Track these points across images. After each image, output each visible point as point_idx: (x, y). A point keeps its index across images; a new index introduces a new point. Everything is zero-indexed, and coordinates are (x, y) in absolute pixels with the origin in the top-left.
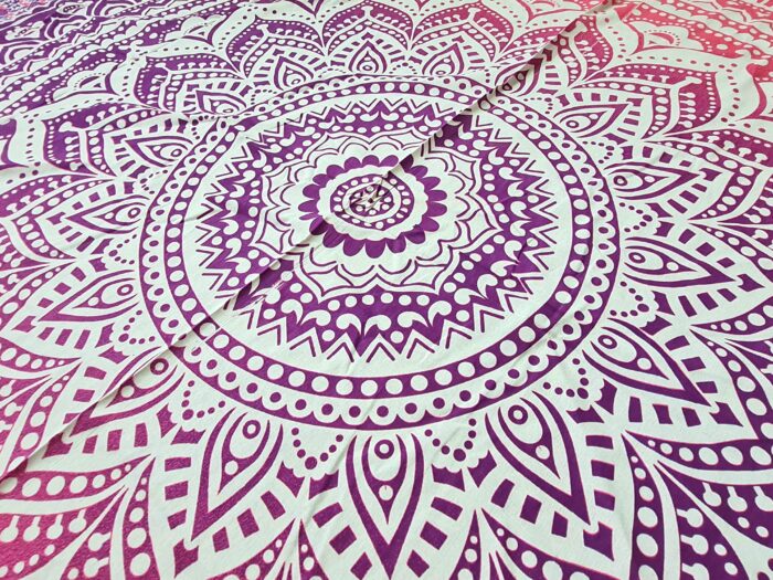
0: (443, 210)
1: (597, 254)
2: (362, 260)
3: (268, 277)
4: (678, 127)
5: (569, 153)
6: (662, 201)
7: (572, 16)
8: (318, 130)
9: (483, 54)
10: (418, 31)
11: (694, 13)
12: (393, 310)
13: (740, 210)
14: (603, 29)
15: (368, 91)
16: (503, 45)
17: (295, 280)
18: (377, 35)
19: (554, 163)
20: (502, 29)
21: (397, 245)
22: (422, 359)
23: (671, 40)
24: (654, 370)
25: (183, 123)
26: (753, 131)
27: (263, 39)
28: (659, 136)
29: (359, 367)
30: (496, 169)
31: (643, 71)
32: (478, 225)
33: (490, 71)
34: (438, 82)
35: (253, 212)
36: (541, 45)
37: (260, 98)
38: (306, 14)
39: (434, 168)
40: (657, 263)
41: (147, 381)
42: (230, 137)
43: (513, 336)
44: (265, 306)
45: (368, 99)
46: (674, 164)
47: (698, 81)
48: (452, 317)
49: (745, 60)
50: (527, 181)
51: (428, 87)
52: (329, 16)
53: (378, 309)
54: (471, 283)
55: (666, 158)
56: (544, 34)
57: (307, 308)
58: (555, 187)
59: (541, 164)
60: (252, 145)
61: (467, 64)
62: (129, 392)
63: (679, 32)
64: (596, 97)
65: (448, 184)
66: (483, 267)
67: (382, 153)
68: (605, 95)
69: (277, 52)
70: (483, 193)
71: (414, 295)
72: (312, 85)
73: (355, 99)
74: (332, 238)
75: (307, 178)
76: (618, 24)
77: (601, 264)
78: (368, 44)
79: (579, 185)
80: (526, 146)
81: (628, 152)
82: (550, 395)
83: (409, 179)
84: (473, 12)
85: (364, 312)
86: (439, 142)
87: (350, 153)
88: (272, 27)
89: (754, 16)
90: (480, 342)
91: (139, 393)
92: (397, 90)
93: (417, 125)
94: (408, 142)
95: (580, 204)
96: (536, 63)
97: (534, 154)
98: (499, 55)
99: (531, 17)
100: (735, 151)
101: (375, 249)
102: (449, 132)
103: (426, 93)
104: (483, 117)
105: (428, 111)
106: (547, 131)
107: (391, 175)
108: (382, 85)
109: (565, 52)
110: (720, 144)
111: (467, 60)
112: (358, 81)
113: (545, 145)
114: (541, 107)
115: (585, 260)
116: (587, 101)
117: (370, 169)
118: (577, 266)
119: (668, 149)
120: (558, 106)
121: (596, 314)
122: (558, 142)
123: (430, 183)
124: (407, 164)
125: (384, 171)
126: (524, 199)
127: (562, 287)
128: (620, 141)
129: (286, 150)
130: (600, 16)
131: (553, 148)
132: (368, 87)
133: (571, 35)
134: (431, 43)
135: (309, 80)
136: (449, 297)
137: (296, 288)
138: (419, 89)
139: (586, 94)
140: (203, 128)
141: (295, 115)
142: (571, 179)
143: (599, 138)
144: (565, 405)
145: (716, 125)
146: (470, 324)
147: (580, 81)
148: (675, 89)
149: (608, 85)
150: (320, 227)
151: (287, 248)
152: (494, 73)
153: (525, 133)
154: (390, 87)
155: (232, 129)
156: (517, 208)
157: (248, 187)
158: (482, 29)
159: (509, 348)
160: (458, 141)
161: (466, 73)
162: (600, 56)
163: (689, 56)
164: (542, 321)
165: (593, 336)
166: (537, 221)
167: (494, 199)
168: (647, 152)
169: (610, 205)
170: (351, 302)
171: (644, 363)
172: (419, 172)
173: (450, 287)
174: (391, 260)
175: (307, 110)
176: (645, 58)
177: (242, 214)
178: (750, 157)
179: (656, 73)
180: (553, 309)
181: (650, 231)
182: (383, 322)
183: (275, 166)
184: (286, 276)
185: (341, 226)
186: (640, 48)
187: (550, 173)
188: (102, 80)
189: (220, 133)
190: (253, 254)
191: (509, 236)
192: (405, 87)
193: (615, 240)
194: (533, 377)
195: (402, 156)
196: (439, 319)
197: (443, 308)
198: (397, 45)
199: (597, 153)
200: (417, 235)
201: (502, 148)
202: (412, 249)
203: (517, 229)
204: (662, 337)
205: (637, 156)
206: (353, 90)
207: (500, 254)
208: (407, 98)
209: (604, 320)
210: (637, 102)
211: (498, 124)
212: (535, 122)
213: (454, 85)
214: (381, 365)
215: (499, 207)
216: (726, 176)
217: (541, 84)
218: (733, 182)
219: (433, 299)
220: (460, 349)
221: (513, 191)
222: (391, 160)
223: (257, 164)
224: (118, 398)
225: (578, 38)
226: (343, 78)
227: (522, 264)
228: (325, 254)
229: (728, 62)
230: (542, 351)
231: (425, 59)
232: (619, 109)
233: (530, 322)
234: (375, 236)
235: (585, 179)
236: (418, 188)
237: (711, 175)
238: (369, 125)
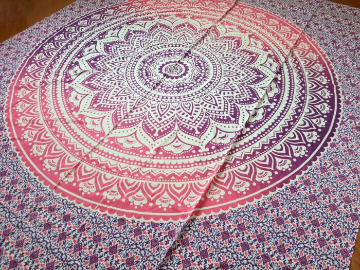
0: (188, 70)
1: (218, 74)
2: (175, 80)
3: (157, 84)
4: (233, 49)
5: (212, 56)
6: (229, 64)
7: (211, 25)
8: (157, 57)
9: (191, 36)
10: (174, 31)
11: (238, 22)
12: (183, 86)
13: (243, 64)
14: (218, 28)
15: (165, 47)
16: (195, 33)
17: (163, 84)
18: (163, 33)
19: (209, 59)
20: (194, 29)
21: (181, 76)
22: (190, 92)
23: (233, 30)
24: (227, 88)
25: (123, 58)
26: (247, 49)
27: (133, 36)
28: (229, 52)
29: (179, 95)
30: (198, 61)
31: (226, 38)
32: (196, 71)
33: (193, 40)
34: (182, 43)
35: (149, 74)
36: (204, 33)
37: (139, 51)
38: (142, 28)
39: (185, 62)
40: (228, 74)
41: (142, 102)
42: (137, 60)
43: (205, 87)
44: (159, 89)
45: (166, 49)
46: (232, 57)
47: (238, 39)
48: (194, 86)
49: (248, 34)
50: (204, 63)
51: (180, 45)
52: (149, 28)
53: (180, 87)
54: (196, 80)
55: (230, 56)
56: (205, 30)
57: (167, 88)
58: (210, 63)
59: (207, 59)
60: (143, 61)
61: (188, 39)
62: (139, 104)
63: (234, 27)
64: (217, 44)
65: (188, 65)
66: (198, 78)
67: (173, 60)
68: (219, 44)
69: (138, 39)
70: (196, 66)
71: (186, 84)
72: (151, 47)
73: (163, 49)
74: (168, 77)
75: (158, 67)
76: (221, 26)
77: (219, 75)
78: (161, 35)
79: (214, 62)
80: (203, 56)
81: (223, 55)
82: (211, 94)
83: (180, 65)
84: (186, 25)
85: (178, 88)
86: (185, 57)
87: (166, 61)
88: (134, 32)
89: (251, 22)
90: (199, 89)
91: (141, 104)
92: (172, 46)
93: (179, 54)
94: (178, 58)
95: (215, 66)
96: (203, 38)
97: (205, 57)
98: (194, 36)
99: (201, 25)
100: (243, 53)
101: (177, 78)
102: (186, 55)
103: (179, 46)
104: (193, 51)
105: (181, 50)
106: (207, 53)
107: (176, 65)
108: (169, 45)
109: (210, 34)
110: (241, 52)
111: (187, 38)
112: (162, 45)
113: (207, 55)
114: (205, 47)
115: (216, 75)
116: (215, 45)
117: (171, 64)
118: (214, 76)
119: (231, 54)
120: (209, 47)
121: (218, 82)
122: (210, 54)
123: (185, 65)
124: (179, 62)
125: (175, 64)
126: (204, 66)
127: (212, 79)
128: (222, 53)
129: (151, 62)
130: (217, 25)
131: (209, 56)
132: (165, 46)
133: (211, 30)
134: (178, 34)
135: (150, 46)
136: (193, 83)
137: (163, 86)
138: (178, 46)
139: (215, 44)
140: (129, 59)
141: (150, 54)
142: (212, 61)
143: (218, 53)
144: (214, 94)
145: (241, 48)
146: (197, 86)
147: (213, 41)
148: (233, 41)
149: (219, 41)
150: (165, 75)
151: (159, 80)
152: (194, 41)
153: (203, 53)
154: (171, 46)
155: (136, 58)
156: (203, 68)
157: (145, 70)
158: (189, 29)
159: (204, 89)
160: (189, 57)
161: (188, 41)
162: (217, 35)
163: (236, 33)
164: (209, 84)
165: (218, 85)
166: (207, 69)
167: (198, 67)
168: (227, 55)
169: (220, 65)
170: (175, 86)
171: (226, 88)
172: (182, 63)
173: (192, 82)
174: (180, 79)
175: (152, 53)
176: (227, 35)
177: (147, 75)
178: (246, 54)
179: (229, 38)
180: (211, 82)
181: (227, 69)
182: (182, 88)
183: (150, 65)
184: (161, 84)
185: (169, 74)
186: (226, 32)
187: (208, 61)
188: (94, 49)
189: (134, 59)
190: (153, 81)
191: (202, 73)
192: (174, 45)
193: (221, 71)
194: (208, 92)
195: (178, 60)
196: (191, 87)
197: (192, 85)
198: (169, 35)
199: (217, 56)
200: (184, 74)
201: (198, 57)
202: (184, 77)
203: (203, 71)
204: (229, 84)
205: (225, 56)
206: (162, 47)
207: (201, 76)
208: (175, 48)
209: (219, 83)
210: (225, 45)
211: (197, 52)
212: (204, 51)
213: (185, 44)
214: (183, 94)
215: (199, 68)
216: (241, 58)
217: (205, 42)
218: (242, 59)
219: (190, 84)
220: (196, 90)
221: (202, 65)
222: (175, 62)
223: (145, 65)
224: (138, 105)
225: (212, 30)
226: (158, 44)
227: (205, 77)
228: (167, 80)
229: (244, 34)
230: (210, 88)
231: (177, 38)
232: (222, 47)
233: (207, 84)
234: (176, 75)
235: (215, 61)
236: (182, 66)
237: (239, 58)
238: (168, 55)
